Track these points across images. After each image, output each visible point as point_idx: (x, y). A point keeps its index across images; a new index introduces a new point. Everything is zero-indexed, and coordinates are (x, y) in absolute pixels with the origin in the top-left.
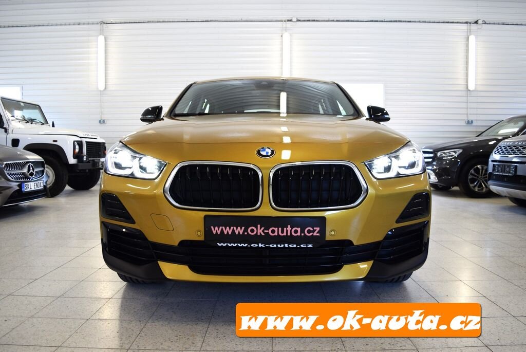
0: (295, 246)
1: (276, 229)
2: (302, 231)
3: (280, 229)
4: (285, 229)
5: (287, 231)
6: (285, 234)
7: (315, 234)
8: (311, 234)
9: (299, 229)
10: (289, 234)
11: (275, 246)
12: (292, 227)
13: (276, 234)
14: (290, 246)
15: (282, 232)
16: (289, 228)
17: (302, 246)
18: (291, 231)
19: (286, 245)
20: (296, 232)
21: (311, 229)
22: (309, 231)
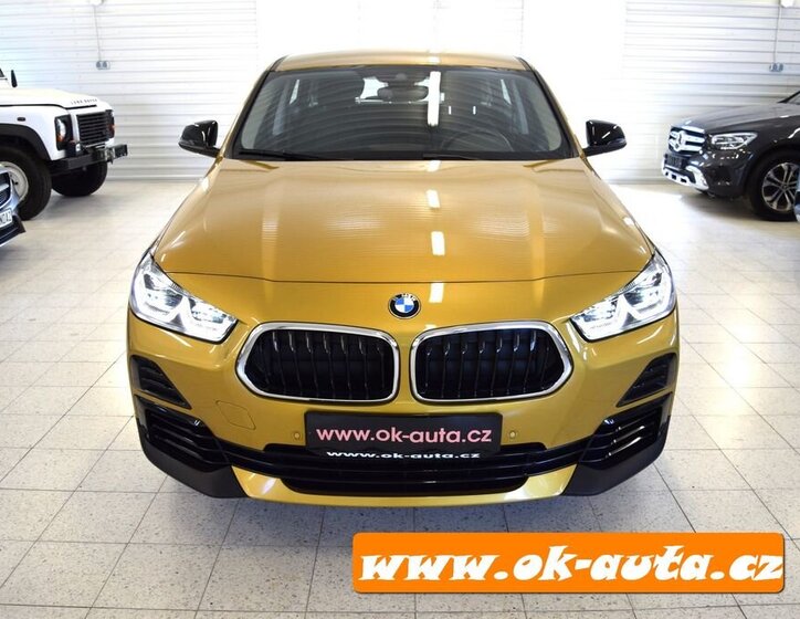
0: (451, 456)
1: (421, 434)
2: (464, 436)
3: (428, 433)
4: (436, 434)
5: (439, 436)
6: (435, 440)
7: (483, 440)
8: (478, 439)
9: (458, 434)
10: (442, 440)
11: (420, 456)
12: (447, 432)
13: (421, 440)
14: (444, 456)
15: (432, 438)
16: (442, 432)
17: (462, 456)
18: (445, 436)
19: (438, 456)
20: (453, 437)
21: (478, 433)
22: (474, 436)
